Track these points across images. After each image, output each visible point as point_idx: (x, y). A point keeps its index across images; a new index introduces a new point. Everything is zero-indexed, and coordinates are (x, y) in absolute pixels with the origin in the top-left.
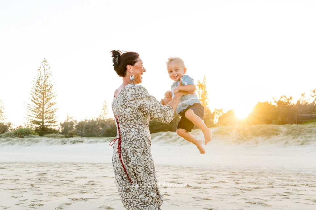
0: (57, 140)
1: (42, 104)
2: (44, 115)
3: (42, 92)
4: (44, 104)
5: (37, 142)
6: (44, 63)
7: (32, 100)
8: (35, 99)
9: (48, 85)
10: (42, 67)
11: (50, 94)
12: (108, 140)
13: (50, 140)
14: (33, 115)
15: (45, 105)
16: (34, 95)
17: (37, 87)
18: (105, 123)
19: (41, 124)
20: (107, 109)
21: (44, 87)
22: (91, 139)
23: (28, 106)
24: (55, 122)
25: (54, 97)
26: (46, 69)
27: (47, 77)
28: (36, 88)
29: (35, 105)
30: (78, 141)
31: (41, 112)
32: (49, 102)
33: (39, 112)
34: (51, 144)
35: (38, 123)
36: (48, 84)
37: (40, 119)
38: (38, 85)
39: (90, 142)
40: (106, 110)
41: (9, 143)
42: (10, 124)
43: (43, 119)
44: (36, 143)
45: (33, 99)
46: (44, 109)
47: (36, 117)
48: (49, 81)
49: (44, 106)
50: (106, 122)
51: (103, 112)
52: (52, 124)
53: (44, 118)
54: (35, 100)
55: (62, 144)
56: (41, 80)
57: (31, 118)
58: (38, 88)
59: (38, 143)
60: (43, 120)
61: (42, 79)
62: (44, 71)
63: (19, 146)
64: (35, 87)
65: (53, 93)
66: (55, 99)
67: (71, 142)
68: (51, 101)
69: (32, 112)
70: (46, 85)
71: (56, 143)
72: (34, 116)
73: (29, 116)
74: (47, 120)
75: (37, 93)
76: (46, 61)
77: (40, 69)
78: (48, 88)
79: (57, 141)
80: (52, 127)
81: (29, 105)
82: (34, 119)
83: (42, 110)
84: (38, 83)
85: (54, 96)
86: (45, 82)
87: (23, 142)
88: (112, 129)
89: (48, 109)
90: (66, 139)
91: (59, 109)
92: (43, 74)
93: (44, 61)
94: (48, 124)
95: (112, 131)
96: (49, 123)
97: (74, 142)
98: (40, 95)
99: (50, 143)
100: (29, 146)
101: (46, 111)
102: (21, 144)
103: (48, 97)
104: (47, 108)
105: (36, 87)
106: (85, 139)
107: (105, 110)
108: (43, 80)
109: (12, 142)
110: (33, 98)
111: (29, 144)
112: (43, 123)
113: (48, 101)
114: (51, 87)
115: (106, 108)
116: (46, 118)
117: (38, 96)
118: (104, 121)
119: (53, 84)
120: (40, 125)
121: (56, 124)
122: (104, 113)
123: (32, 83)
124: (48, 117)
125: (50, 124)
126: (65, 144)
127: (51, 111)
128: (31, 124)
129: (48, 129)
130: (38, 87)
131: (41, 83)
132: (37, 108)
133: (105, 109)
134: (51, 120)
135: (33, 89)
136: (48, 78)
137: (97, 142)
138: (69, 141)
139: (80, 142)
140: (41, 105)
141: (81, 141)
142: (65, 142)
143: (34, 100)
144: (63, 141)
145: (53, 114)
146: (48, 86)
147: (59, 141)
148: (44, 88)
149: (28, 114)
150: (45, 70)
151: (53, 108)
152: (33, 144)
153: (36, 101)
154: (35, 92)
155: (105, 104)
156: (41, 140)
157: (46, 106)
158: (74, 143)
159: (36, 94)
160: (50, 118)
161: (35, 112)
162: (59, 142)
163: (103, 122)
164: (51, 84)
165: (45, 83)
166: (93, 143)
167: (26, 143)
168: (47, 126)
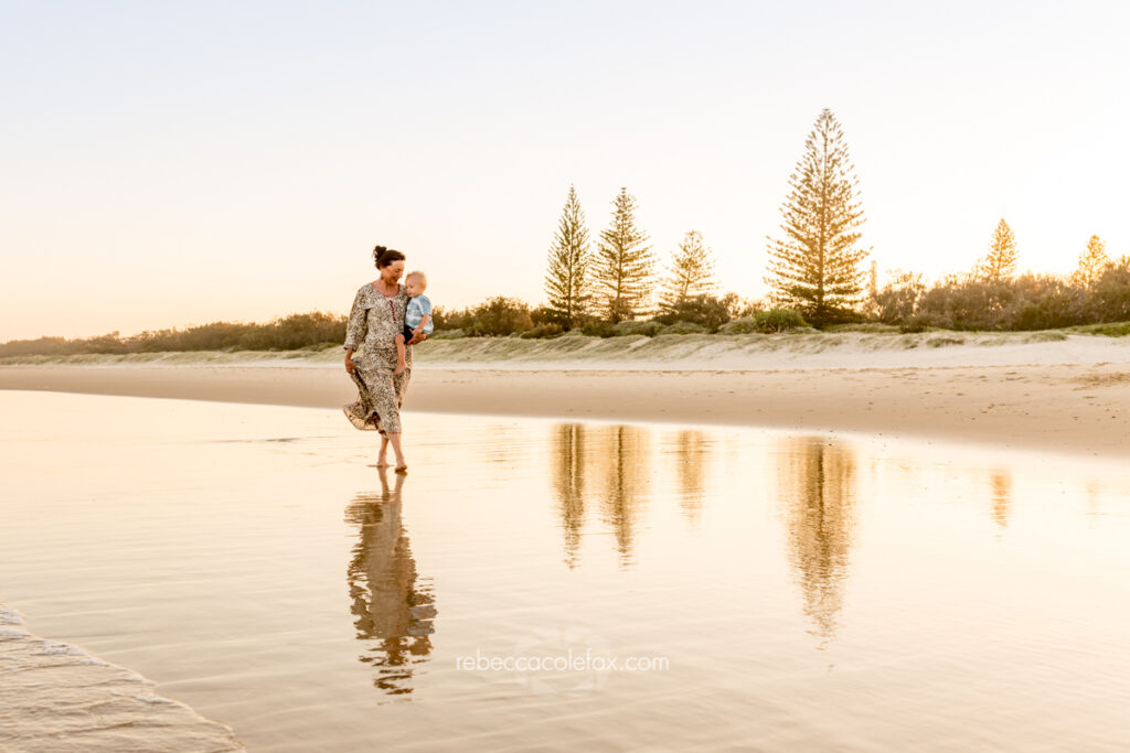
0: (888, 337)
1: (817, 240)
2: (824, 271)
3: (818, 205)
4: (823, 241)
5: (836, 344)
6: (824, 122)
7: (790, 231)
8: (798, 228)
9: (836, 186)
10: (819, 135)
11: (842, 210)
12: (1034, 337)
13: (870, 338)
14: (791, 273)
15: (828, 244)
16: (795, 215)
17: (805, 192)
18: (1011, 291)
19: (816, 297)
20: (1010, 246)
21: (823, 192)
22: (983, 336)
23: (780, 247)
24: (856, 290)
25: (854, 221)
26: (832, 141)
27: (834, 161)
28: (802, 196)
29: (799, 243)
30: (948, 341)
31: (816, 262)
32: (839, 235)
33: (810, 264)
34: (876, 348)
35: (806, 294)
36: (836, 181)
37: (812, 282)
38: (806, 188)
39: (984, 343)
40: (1008, 250)
41: (765, 347)
42: (729, 300)
43: (821, 284)
44: (834, 347)
45: (794, 229)
46: (825, 254)
47: (800, 279)
48: (839, 174)
49: (825, 247)
50: (1015, 289)
51: (995, 258)
52: (849, 297)
53: (824, 279)
54: (798, 232)
55: (907, 348)
56: (816, 173)
57: (787, 281)
58: (809, 196)
59: (839, 347)
60: (821, 286)
61: (818, 171)
62: (825, 145)
63: (792, 355)
64: (799, 193)
65: (850, 208)
66: (858, 224)
67: (929, 342)
68: (847, 231)
69: (788, 264)
70: (832, 185)
71: (890, 345)
72: (795, 275)
73: (779, 277)
74: (834, 286)
75: (803, 210)
76: (830, 117)
77: (813, 141)
78: (836, 194)
79: (891, 340)
80: (847, 306)
81: (782, 244)
82: (796, 283)
83: (818, 258)
84: (808, 180)
85: (853, 217)
86: (826, 178)
87: (801, 345)
88: (1041, 307)
89: (837, 254)
90: (915, 335)
91: (867, 254)
92: (821, 154)
93: (825, 117)
94: (834, 296)
95: (1040, 313)
96: (837, 293)
97: (938, 344)
98: (814, 214)
99: (873, 345)
100: (818, 352)
101: (831, 261)
102: (797, 349)
103: (836, 221)
104: (833, 253)
105: (803, 192)
106: (967, 335)
107: (1004, 251)
108: (822, 172)
109: (772, 345)
110: (794, 225)
111: (818, 348)
112: (821, 293)
113: (836, 232)
114: (843, 192)
115: (1007, 244)
116: (831, 280)
117: (806, 217)
118: (1007, 284)
119: (851, 182)
120: (814, 300)
121: (858, 297)
122: (1000, 260)
123: (790, 182)
124: (837, 278)
125: (840, 296)
126: (912, 347)
127: (845, 259)
128: (787, 297)
129: (835, 311)
130: (807, 192)
131: (815, 180)
132: (806, 253)
133: (1004, 248)
134: (842, 285)
135: (792, 199)
136: (836, 166)
137: (1003, 343)
138: (924, 341)
139: (954, 342)
140: (815, 245)
141: (957, 339)
142: (912, 344)
143: (795, 231)
144: (907, 342)
145: (850, 266)
146: (836, 190)
147: (893, 341)
148: (823, 195)
149: (778, 270)
150: (829, 142)
151: (849, 250)
152: (828, 347)
153: (803, 234)
154: (797, 206)
155: (1003, 233)
156: (845, 338)
157: (828, 247)
158: (937, 346)
159: (800, 212)
160: (841, 281)
161: (800, 264)
162: (896, 343)
163: (1004, 287)
164: (846, 182)
165: (829, 180)
166: (991, 345)
167: (809, 346)
168: (833, 302)
